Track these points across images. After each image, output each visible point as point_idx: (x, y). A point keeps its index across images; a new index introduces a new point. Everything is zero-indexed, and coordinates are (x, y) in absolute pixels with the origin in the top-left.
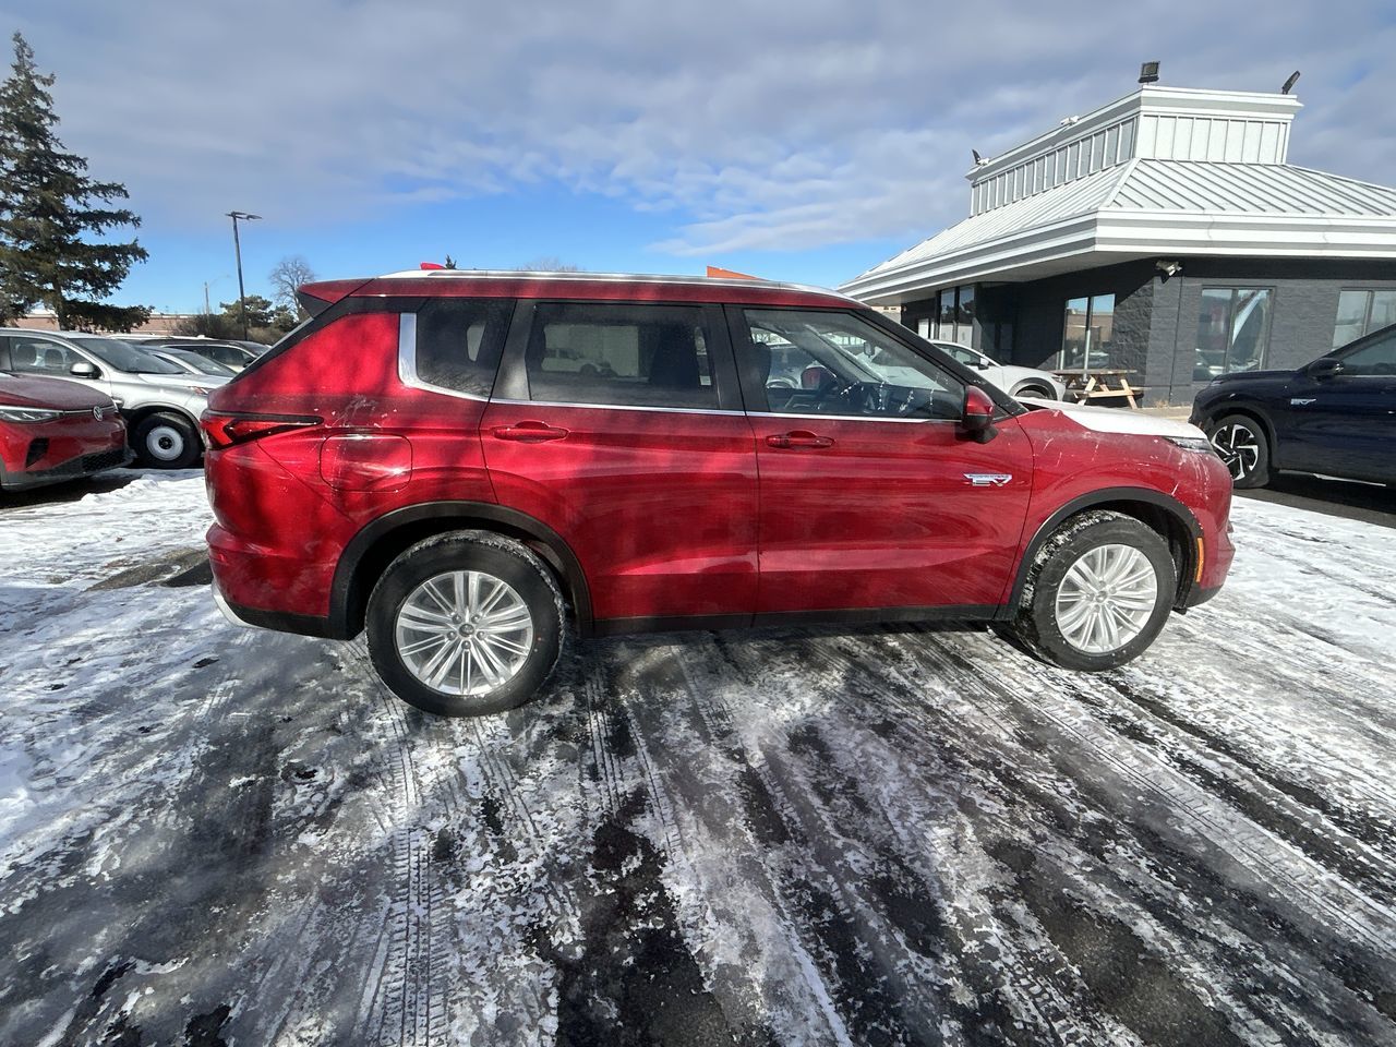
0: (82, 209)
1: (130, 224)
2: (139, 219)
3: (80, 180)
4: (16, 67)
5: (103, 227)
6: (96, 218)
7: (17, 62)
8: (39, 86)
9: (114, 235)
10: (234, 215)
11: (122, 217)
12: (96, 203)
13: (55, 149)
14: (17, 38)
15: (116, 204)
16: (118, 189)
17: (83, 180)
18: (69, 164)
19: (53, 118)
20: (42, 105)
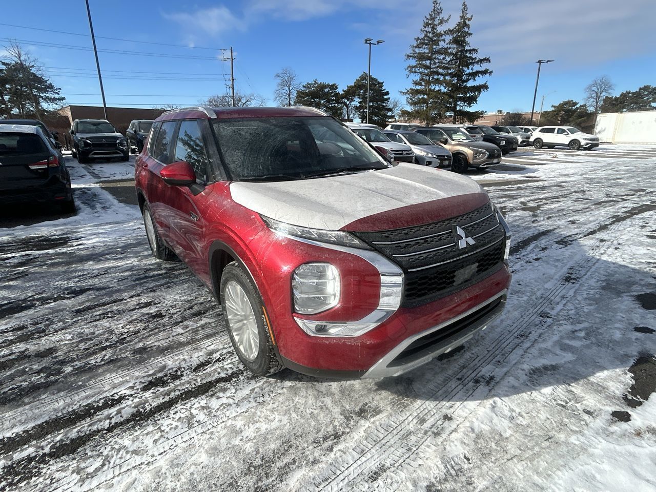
0: (471, 71)
1: (488, 75)
2: (492, 72)
3: (473, 59)
4: (461, 17)
5: (477, 78)
6: (474, 75)
7: (462, 15)
8: (467, 22)
9: (479, 81)
10: (540, 62)
11: (485, 72)
12: (476, 68)
13: (467, 48)
14: (464, 4)
15: (484, 66)
16: (487, 60)
17: (475, 58)
18: (470, 53)
19: (470, 34)
20: (466, 30)
